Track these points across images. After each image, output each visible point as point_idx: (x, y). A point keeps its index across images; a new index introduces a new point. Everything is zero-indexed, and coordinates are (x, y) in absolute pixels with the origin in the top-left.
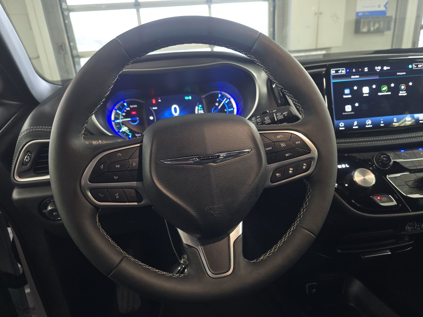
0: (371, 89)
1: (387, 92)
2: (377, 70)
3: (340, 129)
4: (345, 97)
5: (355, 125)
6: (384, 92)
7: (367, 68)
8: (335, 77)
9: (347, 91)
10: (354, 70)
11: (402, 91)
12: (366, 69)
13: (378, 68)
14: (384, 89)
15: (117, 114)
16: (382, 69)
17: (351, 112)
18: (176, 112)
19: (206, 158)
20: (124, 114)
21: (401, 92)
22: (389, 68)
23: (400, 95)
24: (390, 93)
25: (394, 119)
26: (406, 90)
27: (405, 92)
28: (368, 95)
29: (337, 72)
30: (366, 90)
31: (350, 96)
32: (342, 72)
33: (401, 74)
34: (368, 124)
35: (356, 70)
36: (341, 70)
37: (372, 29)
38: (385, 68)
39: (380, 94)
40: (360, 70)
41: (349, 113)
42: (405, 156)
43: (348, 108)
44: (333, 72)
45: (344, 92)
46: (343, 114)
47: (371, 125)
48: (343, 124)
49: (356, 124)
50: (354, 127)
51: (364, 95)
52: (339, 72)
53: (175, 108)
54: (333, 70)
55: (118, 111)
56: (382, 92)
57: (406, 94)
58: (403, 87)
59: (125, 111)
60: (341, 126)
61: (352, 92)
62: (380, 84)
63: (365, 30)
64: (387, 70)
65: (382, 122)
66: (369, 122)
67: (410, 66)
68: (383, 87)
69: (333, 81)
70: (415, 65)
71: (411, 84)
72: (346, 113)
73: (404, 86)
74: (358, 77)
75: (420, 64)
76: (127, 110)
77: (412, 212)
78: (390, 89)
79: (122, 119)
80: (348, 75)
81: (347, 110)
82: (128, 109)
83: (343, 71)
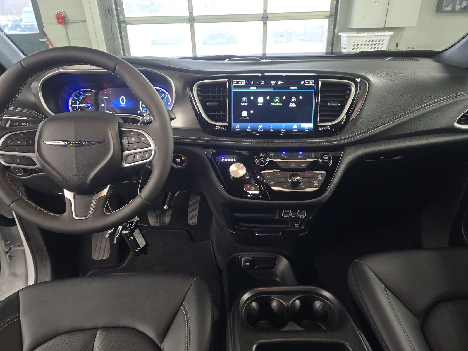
0: (265, 99)
1: (279, 103)
2: (272, 84)
3: (237, 130)
4: (242, 104)
5: (248, 128)
6: (277, 103)
7: (263, 81)
8: (235, 87)
9: (245, 100)
10: (252, 83)
11: (293, 103)
12: (263, 83)
13: (273, 82)
14: (277, 100)
15: (74, 100)
16: (276, 83)
17: (247, 117)
18: (123, 102)
19: (75, 142)
20: (80, 100)
21: (291, 104)
22: (283, 82)
23: (290, 106)
24: (281, 104)
25: (283, 126)
26: (296, 103)
27: (295, 104)
28: (262, 104)
29: (237, 83)
30: (261, 100)
31: (247, 104)
32: (241, 84)
33: (293, 88)
34: (259, 128)
35: (254, 82)
36: (241, 82)
37: (458, 8)
38: (279, 83)
39: (272, 104)
40: (257, 82)
41: (245, 118)
42: (284, 157)
43: (244, 114)
44: (234, 82)
45: (242, 100)
46: (240, 118)
47: (262, 129)
48: (239, 126)
49: (250, 127)
50: (248, 130)
51: (259, 104)
52: (239, 83)
53: (123, 99)
54: (234, 81)
55: (75, 98)
56: (275, 103)
57: (295, 106)
58: (293, 100)
59: (81, 98)
60: (237, 128)
61: (249, 101)
62: (273, 95)
63: (449, 9)
64: (281, 84)
65: (272, 128)
66: (261, 127)
67: (302, 82)
68: (276, 99)
69: (234, 90)
70: (307, 81)
71: (301, 97)
72: (242, 118)
73: (295, 99)
74: (255, 88)
75: (311, 81)
76: (83, 98)
77: (271, 200)
78: (281, 101)
79: (78, 104)
80: (247, 86)
81: (243, 115)
82: (84, 96)
83: (243, 83)
